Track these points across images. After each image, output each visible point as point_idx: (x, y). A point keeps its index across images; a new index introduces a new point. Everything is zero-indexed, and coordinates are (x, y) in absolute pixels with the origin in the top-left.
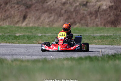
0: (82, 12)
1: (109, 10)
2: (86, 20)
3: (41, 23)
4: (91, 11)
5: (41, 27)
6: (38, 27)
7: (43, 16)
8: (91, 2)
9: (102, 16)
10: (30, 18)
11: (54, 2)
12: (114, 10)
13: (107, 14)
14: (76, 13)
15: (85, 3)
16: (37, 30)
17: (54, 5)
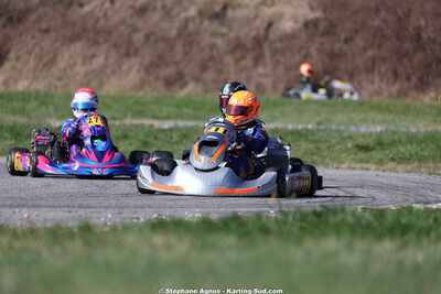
0: (206, 40)
1: (304, 35)
2: (220, 72)
3: (60, 79)
4: (238, 38)
5: (60, 92)
6: (46, 95)
7: (67, 54)
8: (239, 6)
9: (279, 57)
10: (18, 59)
11: (108, 5)
12: (323, 34)
13: (299, 51)
14: (184, 46)
15: (218, 8)
16: (43, 103)
17: (105, 15)
